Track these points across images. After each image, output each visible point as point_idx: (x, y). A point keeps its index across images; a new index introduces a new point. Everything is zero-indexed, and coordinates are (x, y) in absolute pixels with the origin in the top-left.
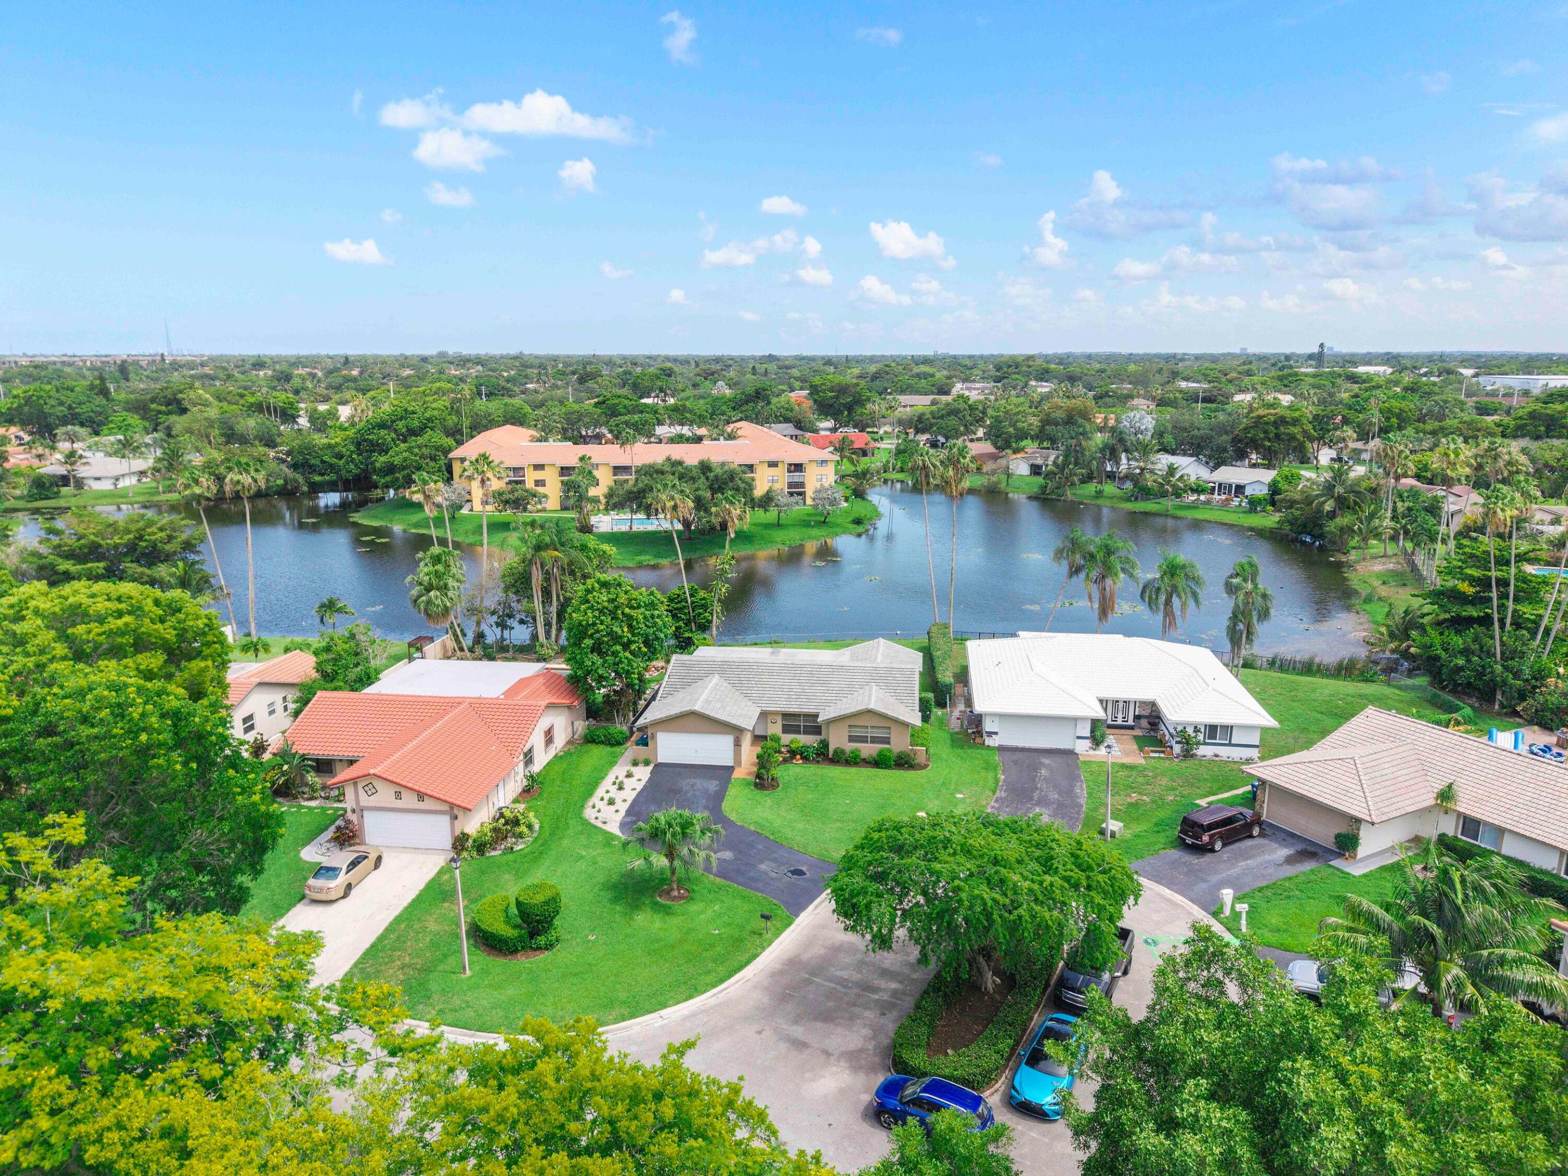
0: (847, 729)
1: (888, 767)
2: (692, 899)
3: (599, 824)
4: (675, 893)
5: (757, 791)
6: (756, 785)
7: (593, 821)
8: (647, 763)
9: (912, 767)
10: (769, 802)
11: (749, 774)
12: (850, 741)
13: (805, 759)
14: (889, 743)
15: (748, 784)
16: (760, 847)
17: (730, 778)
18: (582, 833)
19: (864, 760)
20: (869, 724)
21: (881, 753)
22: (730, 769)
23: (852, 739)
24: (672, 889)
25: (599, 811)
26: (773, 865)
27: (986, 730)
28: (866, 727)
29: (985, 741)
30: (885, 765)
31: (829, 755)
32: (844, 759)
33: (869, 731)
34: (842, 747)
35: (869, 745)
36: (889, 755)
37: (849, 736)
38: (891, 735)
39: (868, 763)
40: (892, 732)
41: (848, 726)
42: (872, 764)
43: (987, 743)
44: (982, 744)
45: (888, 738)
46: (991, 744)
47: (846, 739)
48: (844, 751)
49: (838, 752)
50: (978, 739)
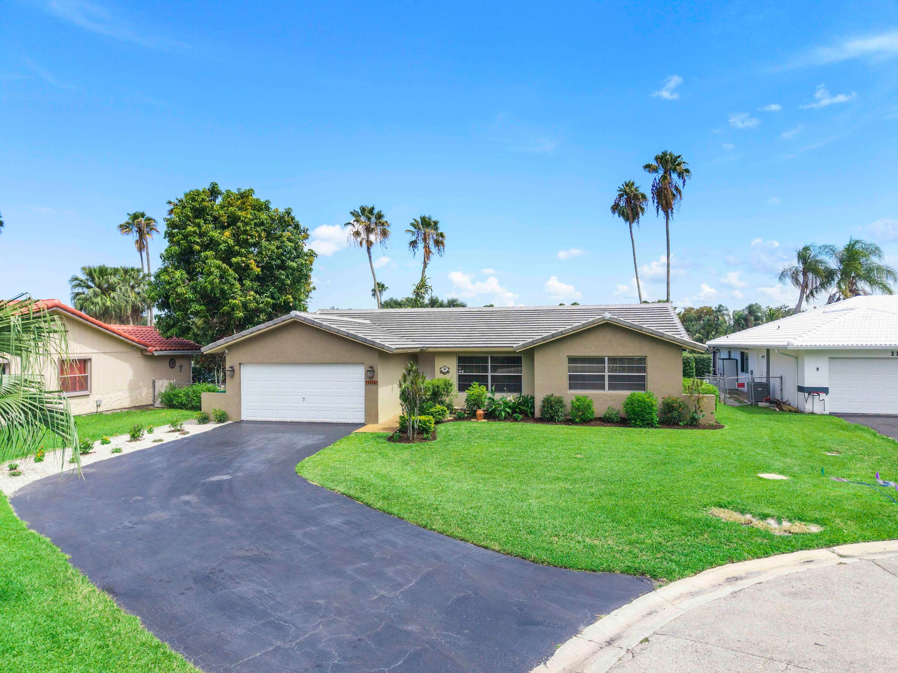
0: (565, 365)
1: (648, 424)
5: (388, 444)
6: (391, 438)
9: (693, 424)
11: (387, 429)
12: (571, 387)
14: (643, 387)
17: (348, 433)
19: (599, 417)
20: (606, 354)
21: (630, 403)
22: (357, 426)
23: (575, 382)
27: (807, 384)
28: (601, 360)
29: (800, 408)
30: (642, 421)
31: (537, 414)
32: (560, 414)
33: (606, 365)
34: (557, 394)
35: (607, 392)
36: (645, 402)
37: (571, 378)
38: (649, 370)
39: (609, 422)
40: (650, 364)
41: (566, 360)
42: (615, 423)
43: (808, 407)
44: (798, 411)
45: (643, 378)
46: (818, 409)
47: (566, 382)
48: (559, 401)
49: (548, 403)
50: (785, 408)
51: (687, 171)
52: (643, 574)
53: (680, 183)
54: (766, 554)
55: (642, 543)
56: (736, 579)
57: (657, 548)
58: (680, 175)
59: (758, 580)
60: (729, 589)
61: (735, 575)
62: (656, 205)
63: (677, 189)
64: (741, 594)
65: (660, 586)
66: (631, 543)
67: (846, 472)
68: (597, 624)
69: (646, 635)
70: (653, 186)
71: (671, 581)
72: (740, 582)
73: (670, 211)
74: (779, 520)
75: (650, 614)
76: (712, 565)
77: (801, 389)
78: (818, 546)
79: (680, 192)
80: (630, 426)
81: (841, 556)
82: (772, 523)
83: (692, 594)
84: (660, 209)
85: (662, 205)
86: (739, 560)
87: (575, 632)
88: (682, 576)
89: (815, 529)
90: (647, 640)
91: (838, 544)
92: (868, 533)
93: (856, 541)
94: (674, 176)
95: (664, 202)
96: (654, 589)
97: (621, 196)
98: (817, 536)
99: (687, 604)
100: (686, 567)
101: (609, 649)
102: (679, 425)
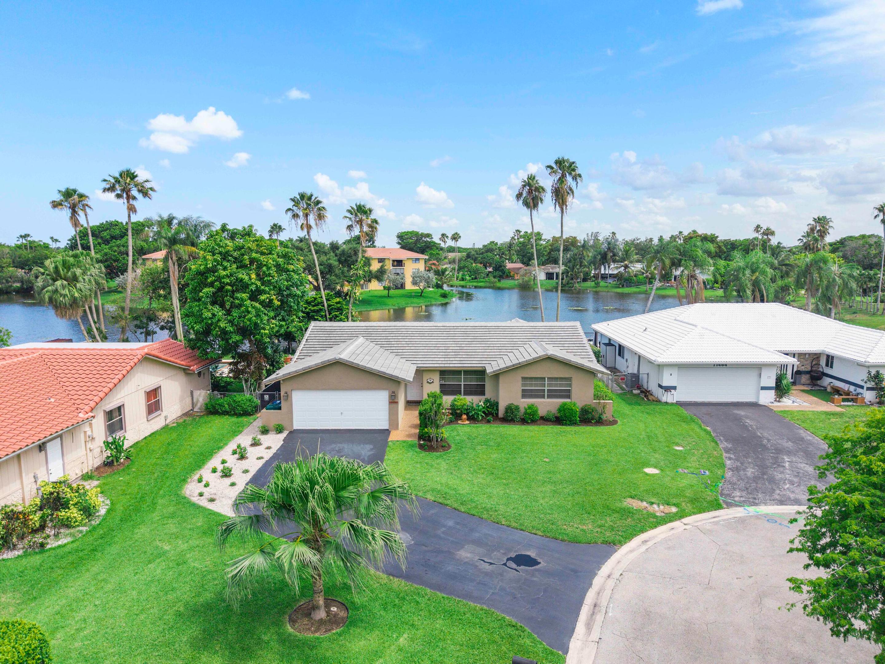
0: (520, 382)
1: (573, 423)
2: (353, 623)
3: (203, 502)
4: (321, 614)
5: (424, 454)
6: (421, 447)
7: (195, 499)
8: (279, 430)
9: (600, 422)
10: (443, 465)
11: (410, 436)
12: (524, 396)
13: (472, 419)
14: (569, 397)
15: (412, 446)
16: (450, 523)
17: (387, 442)
18: (172, 516)
19: (542, 418)
20: (546, 375)
21: (562, 408)
22: (386, 432)
23: (526, 394)
24: (315, 608)
25: (207, 485)
26: (481, 550)
27: (664, 384)
28: (543, 379)
29: (659, 398)
30: (570, 421)
31: (501, 414)
32: (518, 417)
33: (546, 383)
34: (516, 403)
35: (546, 400)
36: (572, 409)
37: (523, 391)
38: (573, 386)
39: (548, 421)
40: (574, 382)
41: (520, 379)
42: (552, 422)
43: (664, 399)
44: (658, 401)
45: (569, 391)
46: (670, 400)
47: (520, 394)
48: (517, 408)
49: (510, 409)
50: (650, 398)
51: (580, 176)
52: (610, 543)
53: (572, 184)
54: (656, 527)
55: (604, 526)
56: (646, 541)
57: (612, 528)
58: (575, 178)
59: (654, 542)
60: (644, 548)
61: (645, 539)
62: (554, 201)
63: (571, 189)
64: (649, 550)
65: (618, 549)
66: (600, 527)
67: (686, 464)
68: (602, 569)
69: (621, 572)
70: (552, 186)
71: (622, 546)
72: (648, 543)
73: (564, 207)
74: (658, 505)
75: (618, 562)
76: (636, 535)
77: (660, 386)
78: (676, 520)
79: (573, 192)
80: (563, 425)
81: (685, 524)
82: (655, 506)
83: (631, 551)
84: (557, 206)
85: (559, 203)
86: (646, 532)
87: (596, 574)
88: (625, 543)
89: (674, 510)
90: (621, 574)
91: (683, 518)
92: (695, 511)
93: (690, 515)
94: (569, 179)
95: (561, 201)
96: (616, 551)
97: (524, 186)
98: (676, 514)
99: (632, 556)
100: (626, 538)
101: (609, 580)
102: (591, 422)
